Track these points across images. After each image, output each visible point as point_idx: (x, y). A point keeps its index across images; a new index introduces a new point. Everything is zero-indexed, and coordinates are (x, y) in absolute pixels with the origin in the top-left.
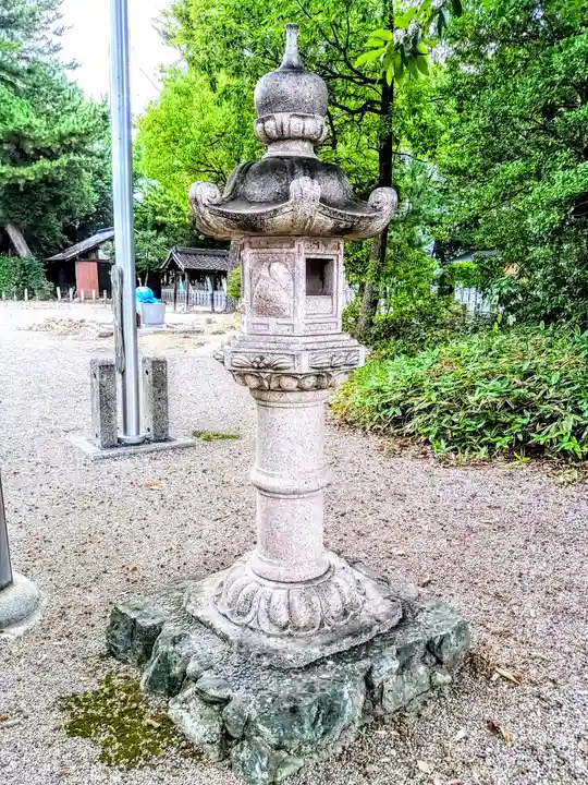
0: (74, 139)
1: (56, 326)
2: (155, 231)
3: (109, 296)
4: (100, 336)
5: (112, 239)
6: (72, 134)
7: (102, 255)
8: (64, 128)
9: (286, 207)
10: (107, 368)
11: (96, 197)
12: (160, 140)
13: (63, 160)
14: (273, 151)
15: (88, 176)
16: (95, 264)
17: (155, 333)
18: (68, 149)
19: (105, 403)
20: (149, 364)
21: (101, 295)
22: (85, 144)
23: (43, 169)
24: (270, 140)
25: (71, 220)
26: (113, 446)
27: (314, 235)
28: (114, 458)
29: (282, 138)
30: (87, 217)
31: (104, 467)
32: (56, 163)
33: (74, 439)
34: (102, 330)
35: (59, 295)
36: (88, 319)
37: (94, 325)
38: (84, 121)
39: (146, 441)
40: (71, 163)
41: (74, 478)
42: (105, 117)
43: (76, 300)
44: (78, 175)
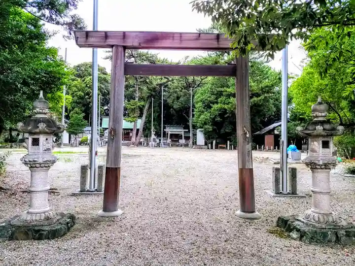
0: (267, 89)
1: (257, 160)
2: (300, 122)
3: (278, 148)
4: (274, 164)
5: (280, 125)
6: (267, 87)
7: (276, 132)
8: (263, 85)
9: (315, 131)
10: (277, 170)
11: (275, 109)
12: (300, 91)
13: (262, 97)
14: (315, 119)
15: (271, 101)
16: (273, 136)
17: (297, 163)
18: (264, 92)
19: (277, 181)
20: (290, 169)
21: (275, 149)
22: (271, 90)
23: (255, 101)
24: (315, 117)
25: (264, 118)
26: (279, 194)
27: (323, 136)
28: (279, 197)
29: (317, 117)
30: (270, 116)
31: (276, 198)
32: (260, 98)
33: (267, 191)
34: (275, 161)
35: (258, 148)
36: (270, 157)
37: (272, 160)
38: (271, 81)
39: (289, 194)
40: (265, 97)
41: (268, 199)
42: (280, 79)
43: (265, 150)
44: (268, 101)
